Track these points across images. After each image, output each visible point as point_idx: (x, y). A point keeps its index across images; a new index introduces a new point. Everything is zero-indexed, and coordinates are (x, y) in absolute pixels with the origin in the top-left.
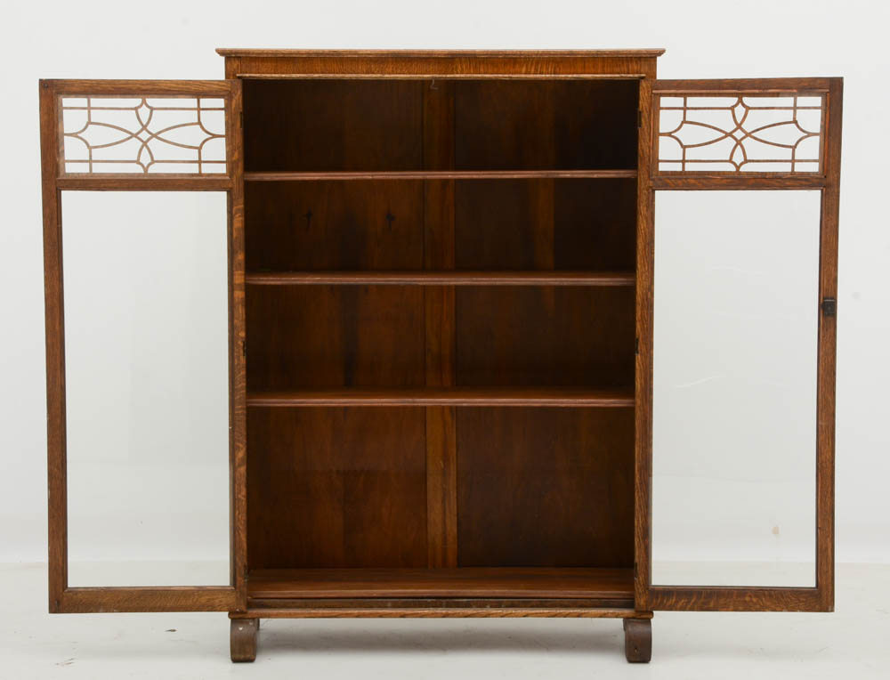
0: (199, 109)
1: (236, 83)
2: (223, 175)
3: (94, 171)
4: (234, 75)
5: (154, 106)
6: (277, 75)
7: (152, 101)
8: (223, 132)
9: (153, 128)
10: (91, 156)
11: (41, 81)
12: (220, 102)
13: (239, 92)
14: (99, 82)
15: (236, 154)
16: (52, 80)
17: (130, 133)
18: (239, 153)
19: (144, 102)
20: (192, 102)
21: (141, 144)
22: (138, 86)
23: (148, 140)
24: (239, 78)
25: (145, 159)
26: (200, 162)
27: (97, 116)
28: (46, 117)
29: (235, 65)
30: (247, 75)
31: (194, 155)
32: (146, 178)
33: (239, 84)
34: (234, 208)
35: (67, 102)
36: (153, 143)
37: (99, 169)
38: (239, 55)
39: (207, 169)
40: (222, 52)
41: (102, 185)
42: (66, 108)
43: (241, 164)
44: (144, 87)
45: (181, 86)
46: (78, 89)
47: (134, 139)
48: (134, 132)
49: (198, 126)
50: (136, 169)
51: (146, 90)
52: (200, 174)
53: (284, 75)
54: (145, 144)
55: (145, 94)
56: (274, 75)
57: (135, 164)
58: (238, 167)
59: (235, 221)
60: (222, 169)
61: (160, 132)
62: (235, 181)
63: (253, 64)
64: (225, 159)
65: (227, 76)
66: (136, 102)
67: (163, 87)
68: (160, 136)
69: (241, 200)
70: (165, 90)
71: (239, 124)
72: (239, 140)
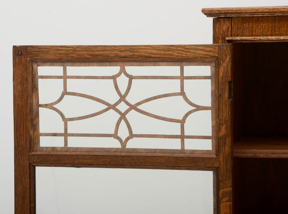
0: (182, 78)
1: (225, 48)
2: (208, 152)
3: (69, 145)
4: (223, 38)
5: (134, 74)
6: (274, 38)
7: (132, 70)
8: (209, 103)
9: (132, 99)
10: (66, 129)
11: (15, 47)
12: (206, 70)
13: (228, 59)
14: (75, 49)
15: (223, 128)
16: (27, 47)
17: (107, 104)
18: (226, 128)
19: (123, 71)
20: (174, 70)
21: (119, 116)
22: (116, 52)
23: (127, 112)
24: (229, 41)
25: (123, 133)
26: (182, 137)
27: (73, 85)
28: (19, 88)
29: (225, 28)
30: (238, 38)
31: (175, 129)
32: (123, 154)
33: (228, 50)
34: (221, 191)
35: (42, 70)
36: (132, 116)
37: (74, 143)
38: (228, 16)
39: (191, 145)
40: (208, 13)
41: (77, 162)
42: (42, 77)
43: (228, 141)
44: (122, 54)
45: (162, 52)
46: (53, 57)
47: (111, 111)
48: (112, 103)
49: (181, 97)
50: (113, 144)
51: (124, 57)
52: (183, 150)
53: (282, 38)
54: (123, 116)
55: (124, 61)
56: (270, 38)
57: (112, 138)
58: (225, 143)
59: (222, 206)
60: (207, 145)
61: (139, 104)
62: (221, 159)
63: (246, 25)
64: (210, 134)
65: (215, 39)
66: (113, 70)
67: (143, 54)
68: (139, 107)
69: (229, 182)
70: (147, 57)
71: (226, 95)
72: (226, 113)
